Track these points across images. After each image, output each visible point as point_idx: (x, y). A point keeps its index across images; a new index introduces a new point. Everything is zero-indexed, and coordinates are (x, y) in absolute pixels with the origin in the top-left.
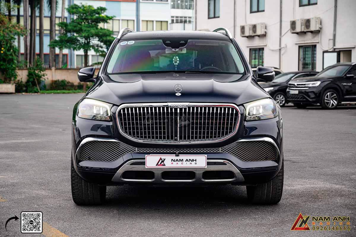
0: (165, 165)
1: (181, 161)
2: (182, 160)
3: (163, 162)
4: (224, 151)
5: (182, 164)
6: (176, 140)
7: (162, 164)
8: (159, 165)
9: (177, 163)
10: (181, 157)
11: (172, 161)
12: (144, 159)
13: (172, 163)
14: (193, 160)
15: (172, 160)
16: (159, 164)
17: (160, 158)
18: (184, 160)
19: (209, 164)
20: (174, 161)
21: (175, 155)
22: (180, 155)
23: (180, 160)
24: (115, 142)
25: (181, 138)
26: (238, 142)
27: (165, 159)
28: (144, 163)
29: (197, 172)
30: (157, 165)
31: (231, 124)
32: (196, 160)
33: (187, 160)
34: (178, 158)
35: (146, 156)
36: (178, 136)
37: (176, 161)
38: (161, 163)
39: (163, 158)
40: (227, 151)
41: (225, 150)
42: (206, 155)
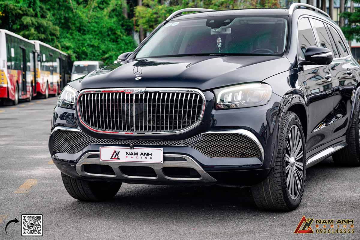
0: (119, 159)
1: (136, 155)
2: (137, 153)
3: (117, 155)
4: (186, 145)
5: (137, 158)
6: (132, 130)
7: (117, 157)
8: (113, 159)
9: (132, 157)
10: (136, 150)
11: (126, 155)
12: (98, 151)
13: (127, 157)
14: (148, 154)
15: (127, 153)
16: (113, 157)
17: (114, 151)
18: (139, 154)
19: (165, 159)
20: (129, 155)
21: (129, 147)
22: (134, 148)
23: (135, 153)
24: (77, 132)
25: (137, 129)
26: (204, 134)
27: (119, 152)
28: (98, 156)
29: (155, 168)
30: (111, 159)
31: (194, 112)
32: (151, 154)
33: (142, 154)
34: (133, 151)
35: (100, 147)
36: (134, 126)
37: (131, 154)
38: (115, 157)
39: (117, 150)
40: (190, 145)
41: (188, 144)
42: (162, 149)
